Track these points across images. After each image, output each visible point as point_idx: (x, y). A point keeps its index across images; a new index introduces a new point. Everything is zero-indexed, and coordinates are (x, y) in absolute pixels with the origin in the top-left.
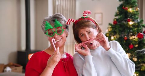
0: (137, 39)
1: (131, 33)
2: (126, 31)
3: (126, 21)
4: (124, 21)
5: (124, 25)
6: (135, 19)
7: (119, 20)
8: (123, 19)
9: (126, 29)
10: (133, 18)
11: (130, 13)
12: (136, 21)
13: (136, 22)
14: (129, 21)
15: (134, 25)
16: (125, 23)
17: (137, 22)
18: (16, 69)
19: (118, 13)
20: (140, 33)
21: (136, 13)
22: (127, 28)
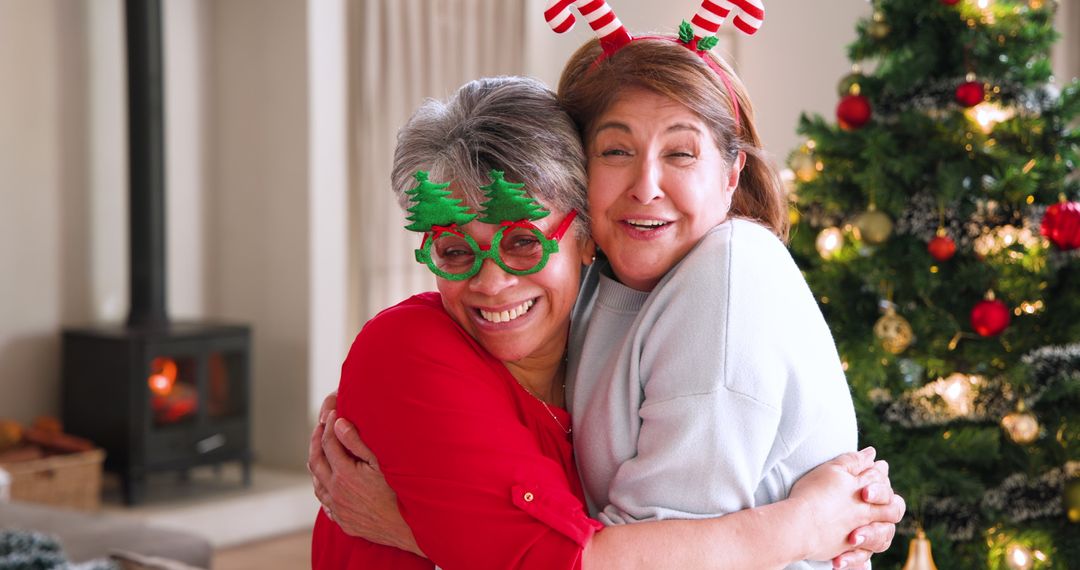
0: (1041, 253)
1: (992, 205)
2: (949, 188)
3: (942, 100)
4: (928, 100)
5: (930, 130)
6: (1022, 79)
7: (889, 88)
8: (919, 81)
9: (943, 170)
10: (1008, 76)
11: (981, 27)
12: (1031, 95)
13: (1031, 105)
14: (974, 96)
15: (1015, 129)
16: (933, 113)
17: (1038, 111)
18: (49, 474)
19: (882, 31)
20: (1063, 198)
21: (1030, 29)
22: (957, 155)
